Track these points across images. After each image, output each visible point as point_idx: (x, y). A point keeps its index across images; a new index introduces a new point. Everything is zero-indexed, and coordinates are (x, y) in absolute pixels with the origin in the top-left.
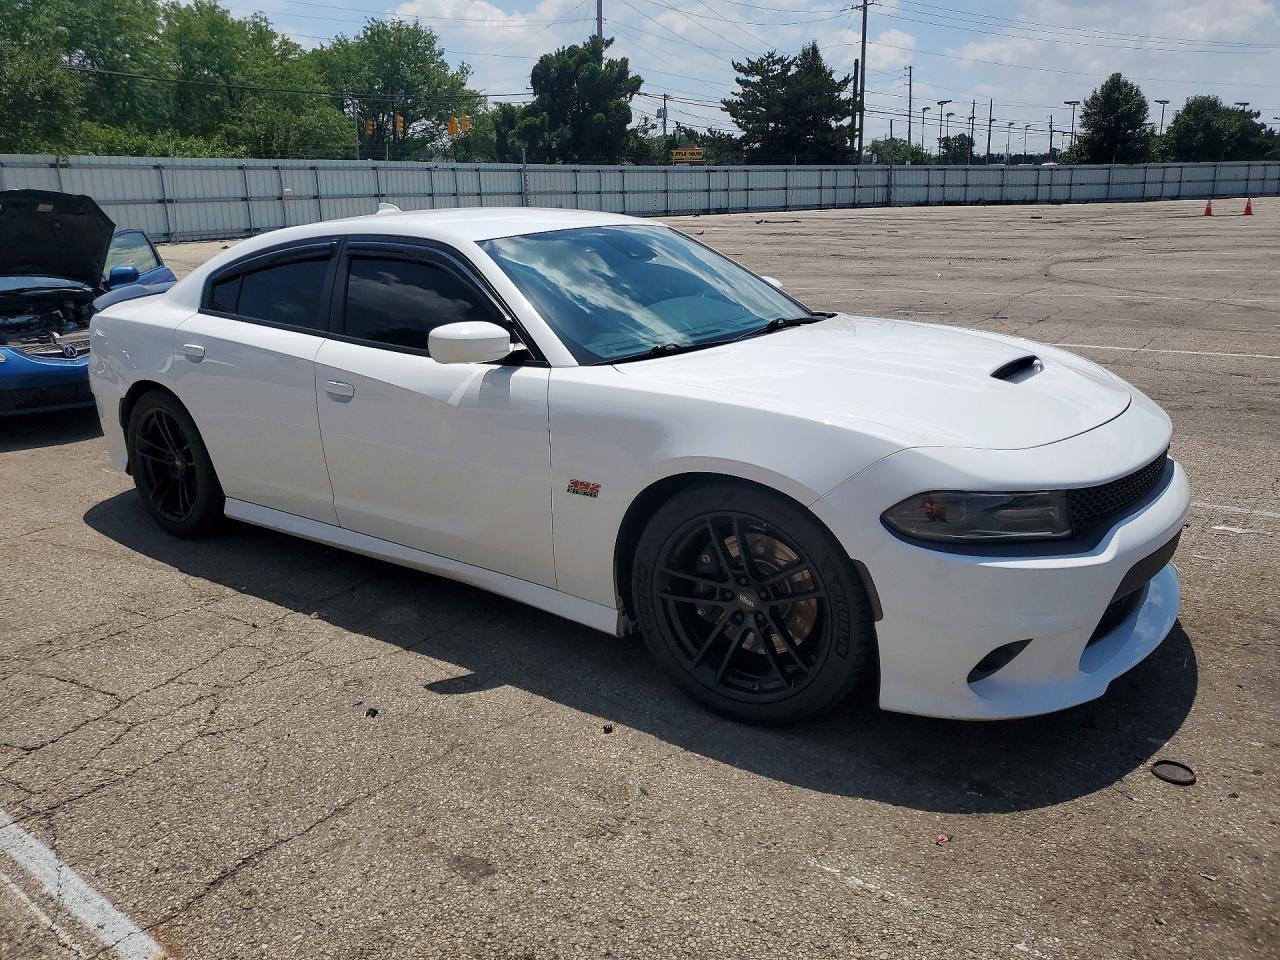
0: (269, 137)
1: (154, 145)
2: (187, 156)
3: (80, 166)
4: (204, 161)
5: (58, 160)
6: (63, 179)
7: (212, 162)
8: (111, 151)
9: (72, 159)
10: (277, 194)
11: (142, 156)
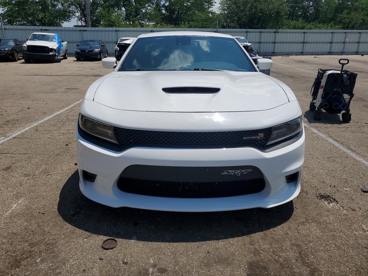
0: (350, 23)
1: (309, 26)
2: (318, 29)
3: (282, 32)
4: (323, 31)
5: (276, 31)
6: (276, 36)
7: (326, 31)
8: (294, 28)
9: (280, 30)
10: (343, 41)
11: (303, 29)
